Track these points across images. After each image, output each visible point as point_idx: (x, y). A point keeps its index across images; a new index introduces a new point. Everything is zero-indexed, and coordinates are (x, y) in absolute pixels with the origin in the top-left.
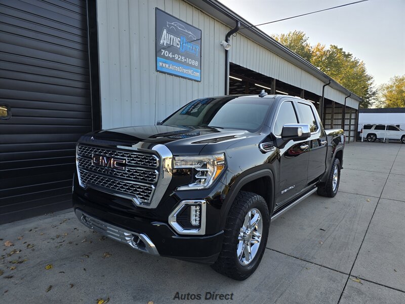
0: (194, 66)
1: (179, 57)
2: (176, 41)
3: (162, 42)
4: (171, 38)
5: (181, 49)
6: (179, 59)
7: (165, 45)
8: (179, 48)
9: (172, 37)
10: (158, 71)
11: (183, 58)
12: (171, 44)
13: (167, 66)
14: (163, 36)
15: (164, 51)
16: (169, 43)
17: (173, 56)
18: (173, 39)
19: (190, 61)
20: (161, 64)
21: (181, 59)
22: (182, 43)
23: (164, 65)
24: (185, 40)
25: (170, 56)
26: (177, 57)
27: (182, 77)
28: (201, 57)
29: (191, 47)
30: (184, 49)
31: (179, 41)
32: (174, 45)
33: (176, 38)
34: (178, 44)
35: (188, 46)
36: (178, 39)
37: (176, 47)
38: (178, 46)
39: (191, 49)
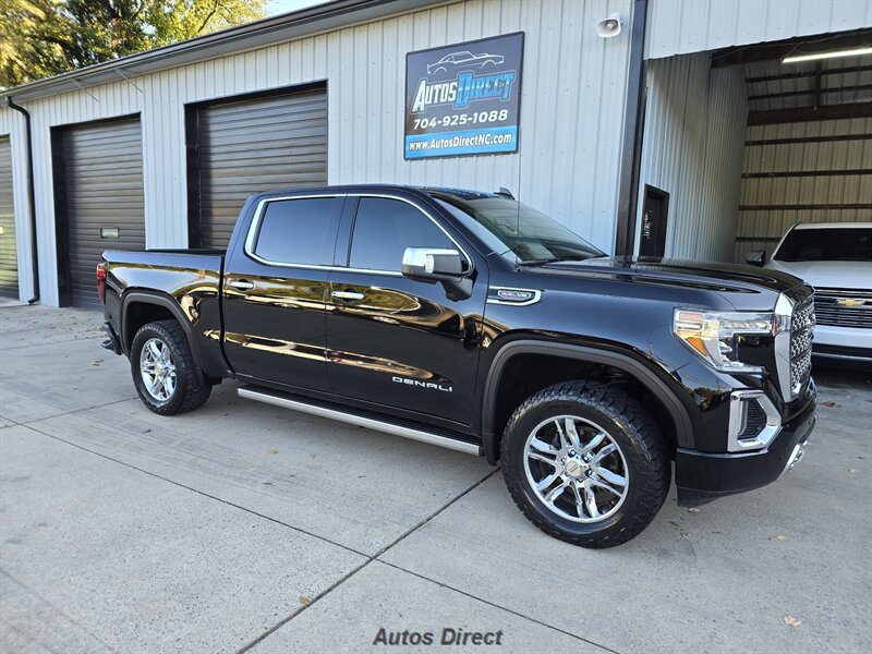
0: (498, 123)
1: (452, 120)
2: (447, 92)
3: (415, 108)
4: (434, 92)
5: (459, 101)
6: (454, 123)
7: (422, 109)
8: (455, 101)
9: (440, 86)
10: (407, 160)
11: (464, 117)
12: (436, 101)
13: (425, 145)
14: (419, 95)
15: (418, 121)
16: (430, 102)
17: (440, 122)
18: (440, 91)
19: (483, 117)
20: (412, 146)
21: (459, 121)
22: (460, 89)
23: (419, 145)
24: (469, 78)
25: (433, 124)
26: (447, 121)
27: (460, 156)
28: (520, 93)
29: (487, 86)
30: (466, 99)
31: (454, 88)
32: (442, 100)
33: (447, 85)
34: (451, 96)
35: (478, 87)
36: (452, 84)
37: (447, 102)
38: (450, 99)
39: (486, 91)
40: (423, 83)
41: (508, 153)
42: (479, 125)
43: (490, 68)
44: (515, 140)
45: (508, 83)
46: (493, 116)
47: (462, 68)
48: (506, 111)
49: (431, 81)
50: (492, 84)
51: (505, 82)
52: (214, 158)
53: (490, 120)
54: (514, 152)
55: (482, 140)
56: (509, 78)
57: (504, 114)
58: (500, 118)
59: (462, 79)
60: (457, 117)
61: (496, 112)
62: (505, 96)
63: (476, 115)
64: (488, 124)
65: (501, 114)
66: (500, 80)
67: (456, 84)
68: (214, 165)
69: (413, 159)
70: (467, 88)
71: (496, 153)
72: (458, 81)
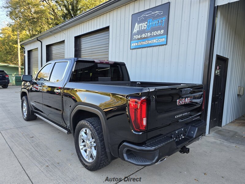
0: (160, 35)
1: (145, 35)
2: (144, 25)
3: (134, 32)
4: (140, 26)
5: (147, 29)
6: (145, 36)
7: (136, 32)
9: (141, 24)
10: (131, 49)
11: (149, 34)
12: (140, 29)
13: (137, 44)
14: (135, 28)
15: (135, 36)
16: (139, 30)
17: (141, 36)
18: (142, 26)
19: (155, 33)
20: (133, 45)
21: (147, 35)
22: (148, 24)
23: (135, 44)
24: (151, 20)
25: (139, 37)
26: (143, 36)
27: (148, 47)
28: (168, 24)
29: (157, 22)
30: (150, 28)
31: (146, 24)
32: (142, 29)
33: (144, 23)
34: (145, 27)
35: (154, 23)
36: (146, 23)
37: (144, 29)
38: (145, 28)
39: (156, 24)
40: (137, 23)
41: (163, 45)
42: (154, 36)
43: (158, 16)
44: (166, 40)
45: (164, 20)
46: (159, 32)
47: (149, 17)
48: (163, 30)
49: (139, 23)
50: (158, 21)
51: (163, 20)
52: (82, 52)
53: (158, 34)
54: (165, 45)
55: (155, 41)
56: (164, 19)
57: (162, 31)
58: (161, 33)
59: (149, 21)
60: (147, 34)
61: (160, 31)
62: (163, 25)
63: (153, 33)
64: (157, 35)
65: (161, 32)
66: (161, 20)
67: (147, 23)
68: (82, 54)
69: (133, 49)
70: (150, 24)
71: (159, 45)
72: (147, 22)
